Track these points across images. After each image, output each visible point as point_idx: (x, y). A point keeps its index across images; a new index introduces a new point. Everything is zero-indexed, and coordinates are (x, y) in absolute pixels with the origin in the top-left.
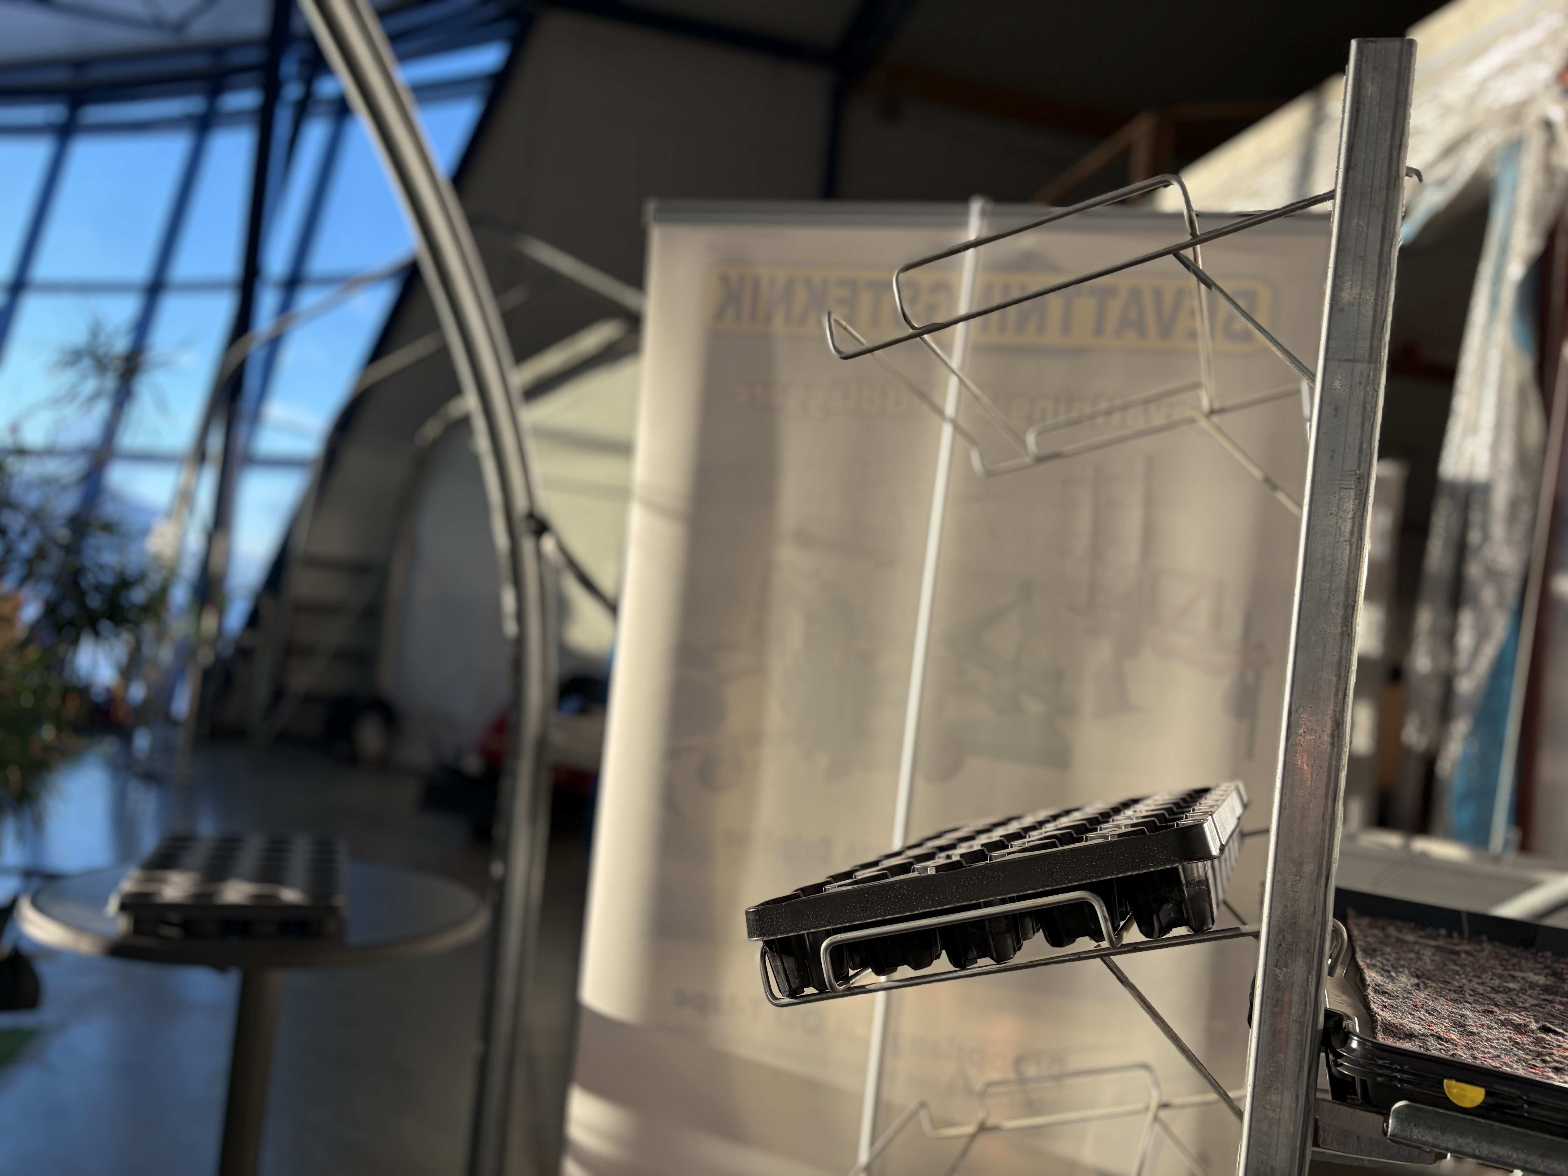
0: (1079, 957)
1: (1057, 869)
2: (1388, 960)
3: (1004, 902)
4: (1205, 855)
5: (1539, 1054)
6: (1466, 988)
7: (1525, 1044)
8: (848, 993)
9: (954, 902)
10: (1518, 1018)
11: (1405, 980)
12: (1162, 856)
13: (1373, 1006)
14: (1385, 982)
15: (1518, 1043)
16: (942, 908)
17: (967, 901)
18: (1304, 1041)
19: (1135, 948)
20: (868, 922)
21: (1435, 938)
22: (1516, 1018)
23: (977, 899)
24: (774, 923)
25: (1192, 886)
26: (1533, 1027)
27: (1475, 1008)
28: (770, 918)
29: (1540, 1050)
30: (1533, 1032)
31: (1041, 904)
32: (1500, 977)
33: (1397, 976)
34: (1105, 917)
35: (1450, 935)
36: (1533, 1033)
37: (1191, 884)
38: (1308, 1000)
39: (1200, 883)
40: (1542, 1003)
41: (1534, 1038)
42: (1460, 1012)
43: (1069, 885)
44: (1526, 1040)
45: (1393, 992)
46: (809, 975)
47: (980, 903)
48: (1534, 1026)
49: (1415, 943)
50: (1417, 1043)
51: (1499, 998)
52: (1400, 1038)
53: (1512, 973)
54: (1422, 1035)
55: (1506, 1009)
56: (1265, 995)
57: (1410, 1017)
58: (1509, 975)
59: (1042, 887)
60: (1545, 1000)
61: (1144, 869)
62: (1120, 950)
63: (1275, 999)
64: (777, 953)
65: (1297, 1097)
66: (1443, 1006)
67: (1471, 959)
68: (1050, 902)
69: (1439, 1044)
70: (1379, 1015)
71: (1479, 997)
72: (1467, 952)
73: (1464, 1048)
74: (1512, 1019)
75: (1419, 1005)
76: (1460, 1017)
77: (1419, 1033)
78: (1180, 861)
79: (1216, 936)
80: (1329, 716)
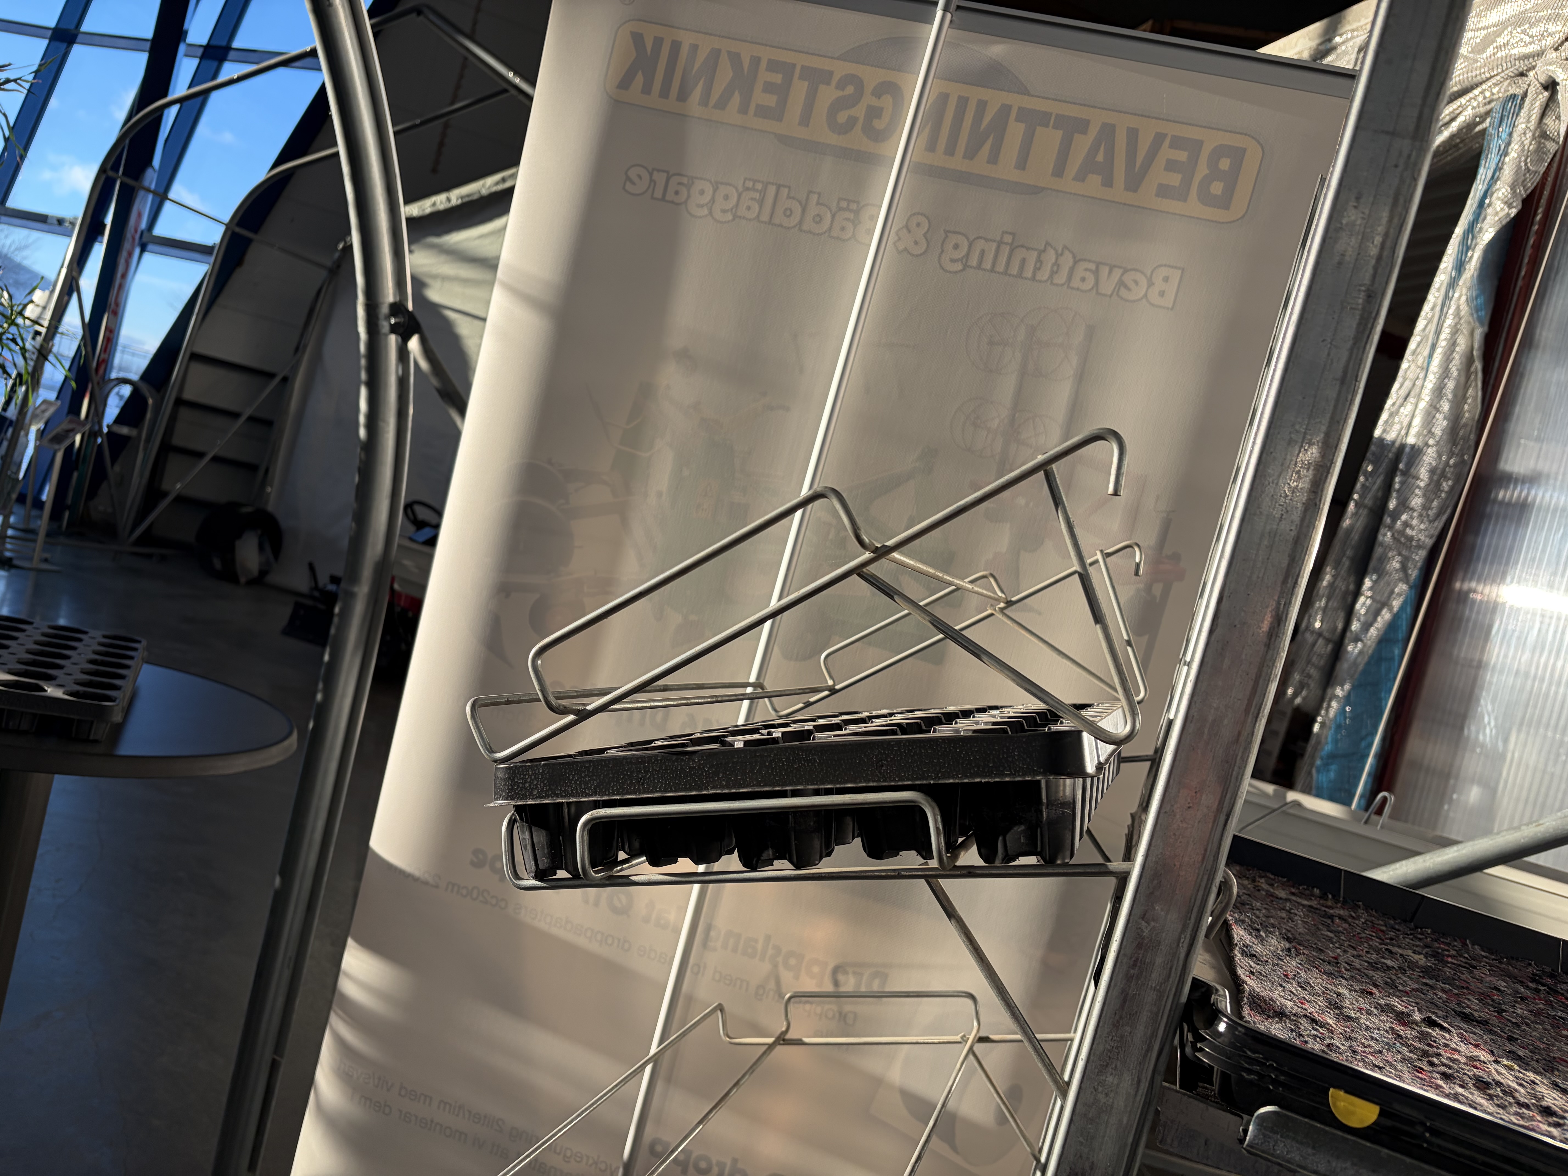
0: (898, 875)
1: (887, 761)
2: (1258, 917)
3: (817, 793)
4: (1078, 770)
5: (1425, 1054)
6: (1341, 959)
7: (1409, 1040)
8: (607, 882)
9: (754, 785)
10: (1400, 1004)
11: (1275, 943)
12: (1023, 764)
13: (1240, 972)
14: (1253, 943)
15: (1399, 1036)
16: (738, 791)
17: (769, 786)
18: (1160, 1015)
19: (970, 872)
20: (642, 798)
21: (1309, 897)
22: (1398, 1004)
23: (783, 785)
24: (527, 785)
25: (1054, 808)
26: (1417, 1018)
27: (1351, 985)
28: (523, 779)
29: (1427, 1048)
30: (1416, 1023)
31: (860, 801)
32: (1378, 951)
33: (1267, 936)
34: (937, 829)
35: (1324, 896)
36: (1417, 1026)
37: (1053, 805)
38: (1175, 966)
39: (1064, 804)
40: (1423, 988)
41: (1418, 1032)
42: (1336, 989)
43: (900, 783)
44: (1407, 1032)
45: (1262, 956)
46: (562, 856)
47: (787, 790)
48: (1417, 1016)
49: (1287, 900)
50: (1288, 1025)
51: (1377, 976)
52: (1269, 1016)
53: (1390, 947)
54: (1295, 1015)
55: (1386, 992)
56: (1122, 952)
57: (1280, 989)
58: (1386, 949)
59: (865, 781)
60: (1426, 984)
61: (998, 777)
62: (952, 873)
63: (1133, 959)
64: (526, 823)
65: (1139, 1081)
66: (1317, 980)
67: (1346, 926)
68: (872, 800)
69: (1313, 1028)
70: (1247, 984)
71: (1356, 975)
72: (1340, 917)
73: (1342, 1037)
74: (1393, 1005)
75: (1291, 975)
76: (1335, 995)
77: (1290, 1012)
78: (1044, 774)
79: (1074, 871)
80: (1270, 609)
